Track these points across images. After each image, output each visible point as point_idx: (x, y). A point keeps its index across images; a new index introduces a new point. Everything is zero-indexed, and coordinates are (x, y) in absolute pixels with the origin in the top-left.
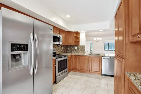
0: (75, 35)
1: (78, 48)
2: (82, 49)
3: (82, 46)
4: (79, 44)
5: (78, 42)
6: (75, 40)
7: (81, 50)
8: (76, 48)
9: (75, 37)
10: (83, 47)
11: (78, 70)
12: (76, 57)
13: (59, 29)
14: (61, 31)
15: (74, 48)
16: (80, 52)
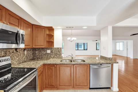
0: (47, 32)
1: (51, 52)
2: (58, 53)
3: (58, 48)
4: (53, 46)
5: (52, 43)
6: (47, 40)
7: (56, 54)
8: (49, 51)
9: (47, 34)
10: (59, 50)
11: (56, 87)
12: (52, 67)
13: (19, 18)
14: (22, 23)
15: (46, 51)
16: (56, 56)
